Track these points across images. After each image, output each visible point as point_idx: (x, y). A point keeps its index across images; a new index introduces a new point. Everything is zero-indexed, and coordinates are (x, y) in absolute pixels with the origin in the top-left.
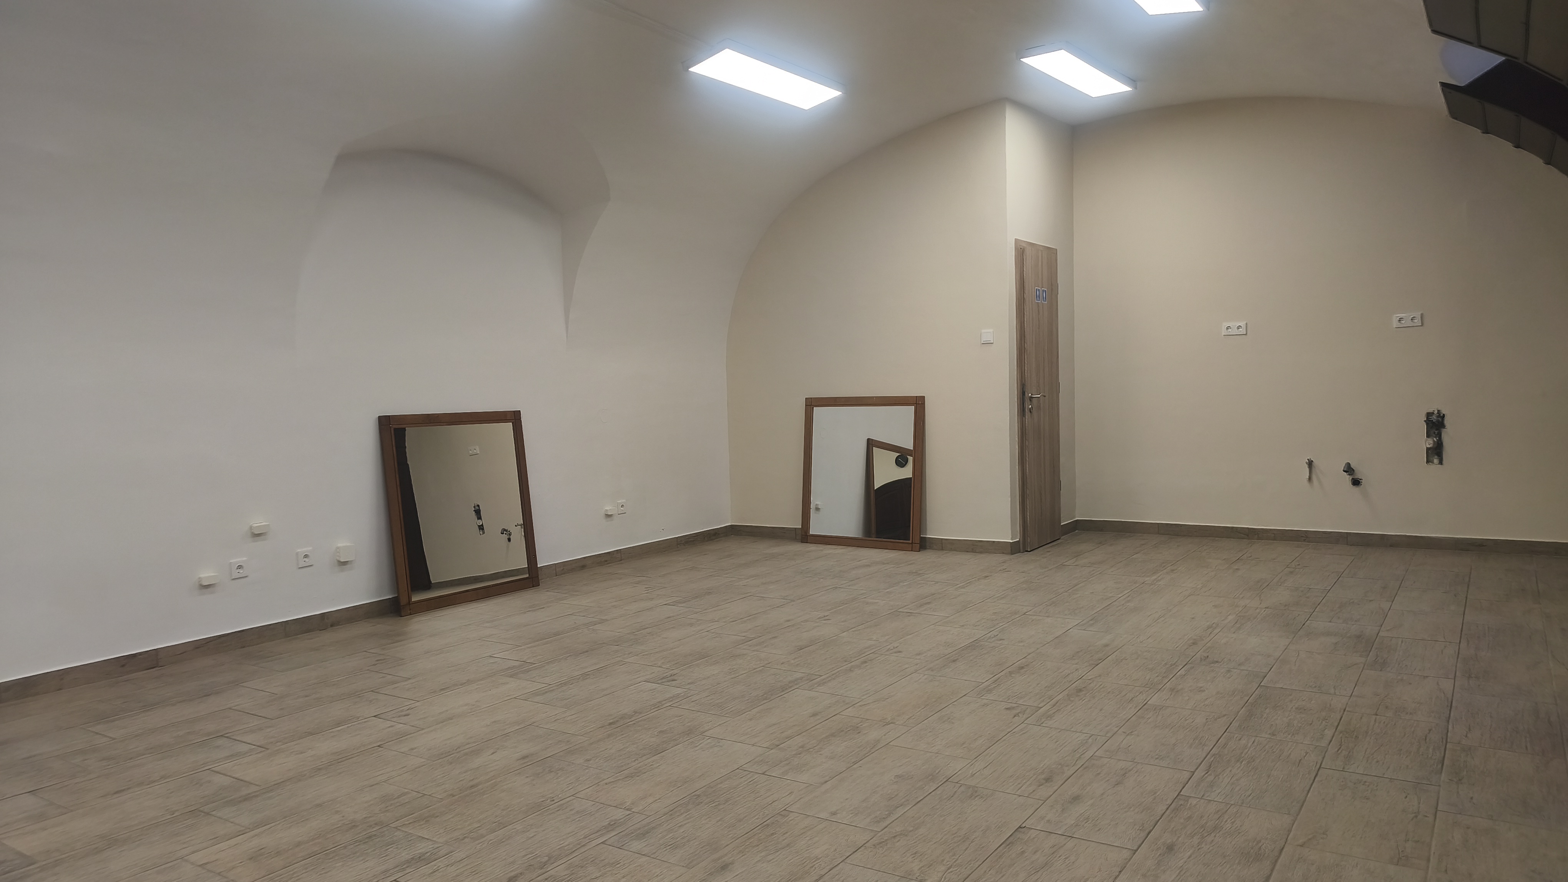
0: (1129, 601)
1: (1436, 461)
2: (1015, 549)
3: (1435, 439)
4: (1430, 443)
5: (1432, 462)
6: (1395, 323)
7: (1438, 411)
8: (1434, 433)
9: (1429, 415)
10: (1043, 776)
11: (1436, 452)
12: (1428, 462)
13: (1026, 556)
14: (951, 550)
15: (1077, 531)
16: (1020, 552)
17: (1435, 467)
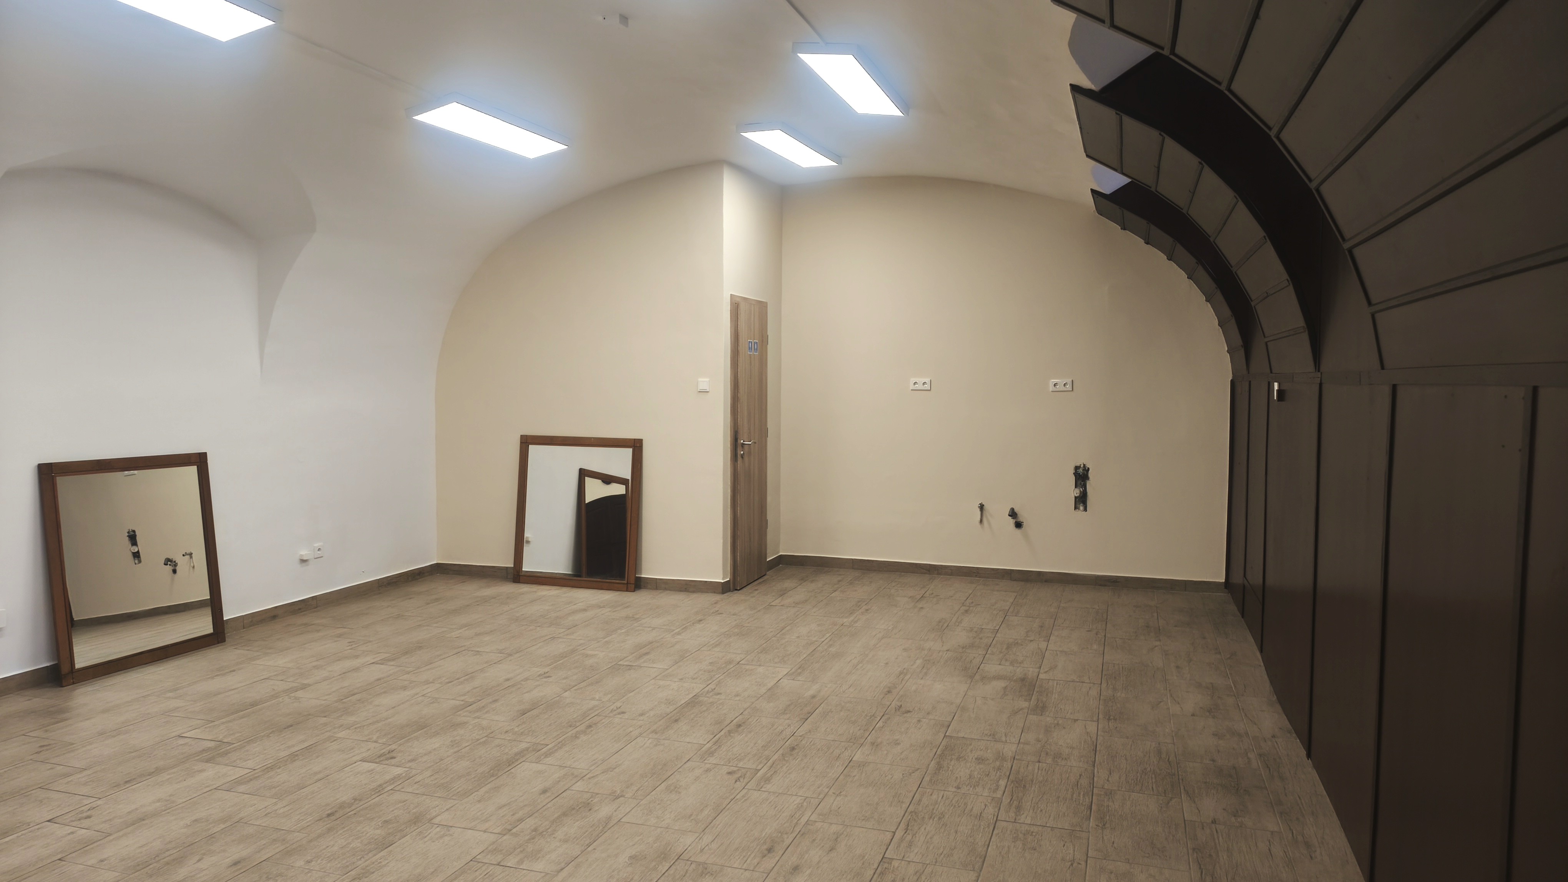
0: (830, 646)
1: (1082, 508)
2: (725, 588)
3: (1081, 489)
4: (1077, 493)
5: (1079, 509)
6: (1051, 388)
7: (1084, 465)
8: (1081, 484)
9: (1077, 468)
10: (765, 847)
11: (1082, 500)
12: (1075, 508)
13: (736, 596)
14: (666, 589)
15: (781, 565)
16: (730, 591)
17: (1080, 513)
